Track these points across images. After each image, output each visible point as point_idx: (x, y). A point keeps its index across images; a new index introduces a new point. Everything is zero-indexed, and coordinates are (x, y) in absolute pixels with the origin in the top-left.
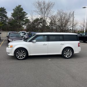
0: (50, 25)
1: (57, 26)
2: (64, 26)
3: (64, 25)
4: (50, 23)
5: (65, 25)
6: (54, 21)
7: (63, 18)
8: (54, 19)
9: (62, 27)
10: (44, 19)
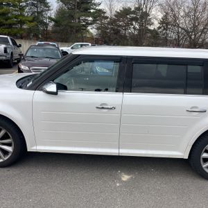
0: (159, 28)
1: (180, 30)
2: (202, 31)
3: (201, 28)
4: (162, 23)
5: (204, 28)
6: (174, 16)
7: (200, 8)
8: (172, 10)
9: (195, 35)
10: (144, 10)
